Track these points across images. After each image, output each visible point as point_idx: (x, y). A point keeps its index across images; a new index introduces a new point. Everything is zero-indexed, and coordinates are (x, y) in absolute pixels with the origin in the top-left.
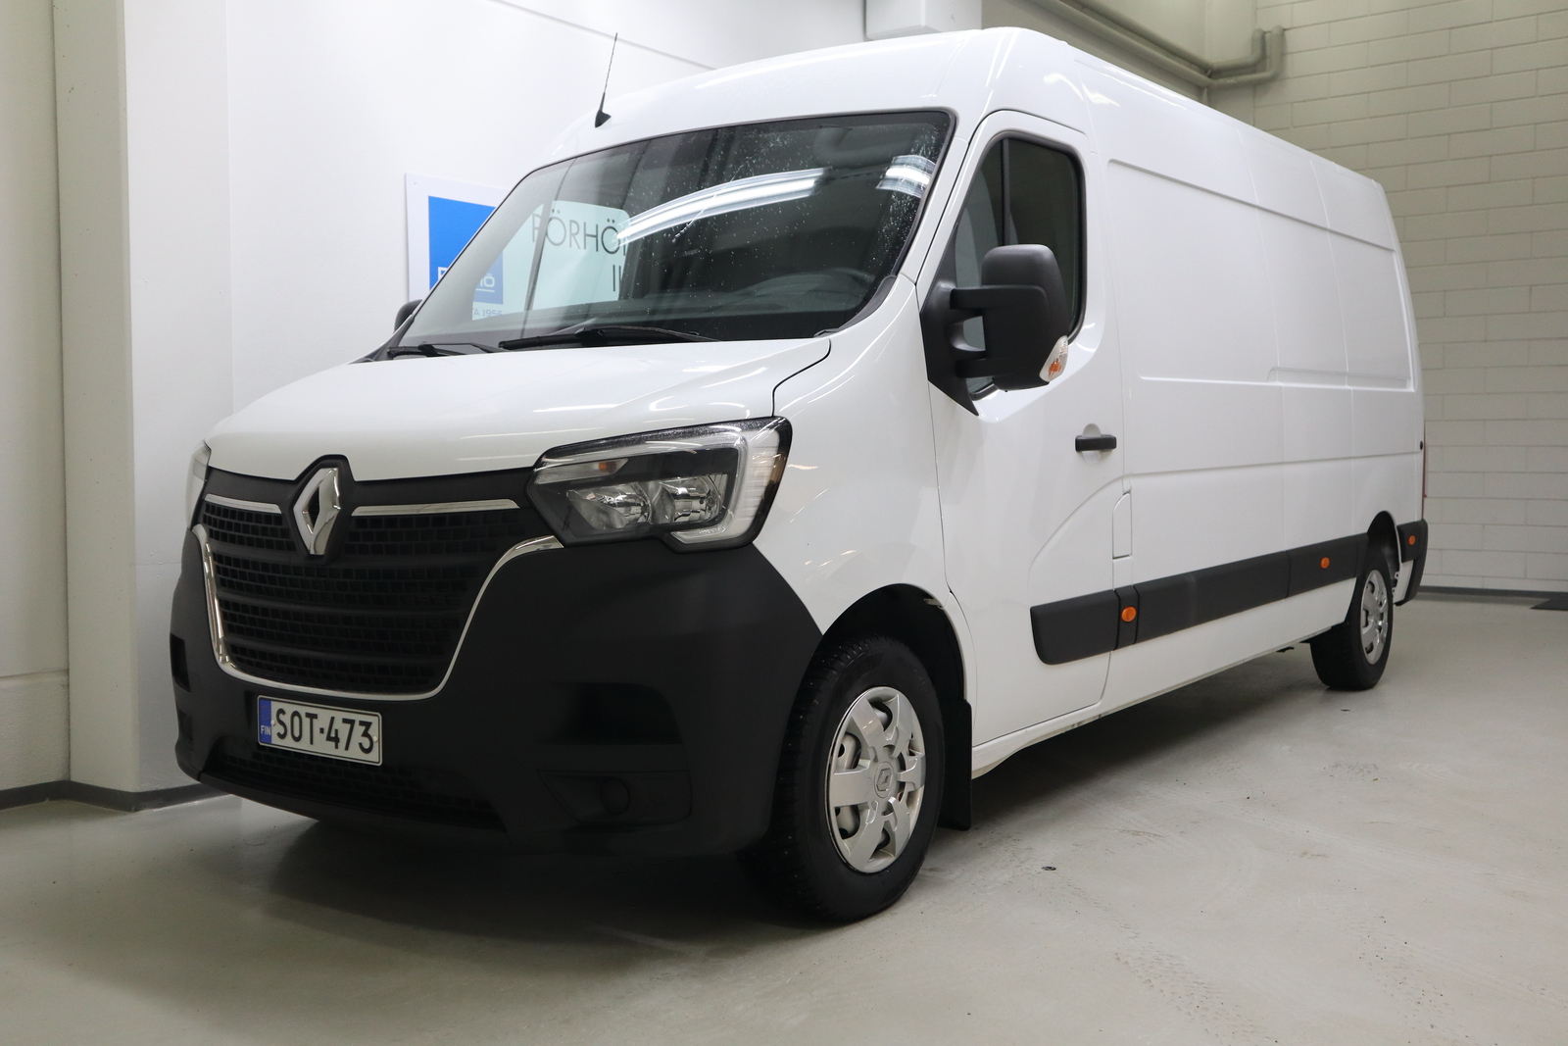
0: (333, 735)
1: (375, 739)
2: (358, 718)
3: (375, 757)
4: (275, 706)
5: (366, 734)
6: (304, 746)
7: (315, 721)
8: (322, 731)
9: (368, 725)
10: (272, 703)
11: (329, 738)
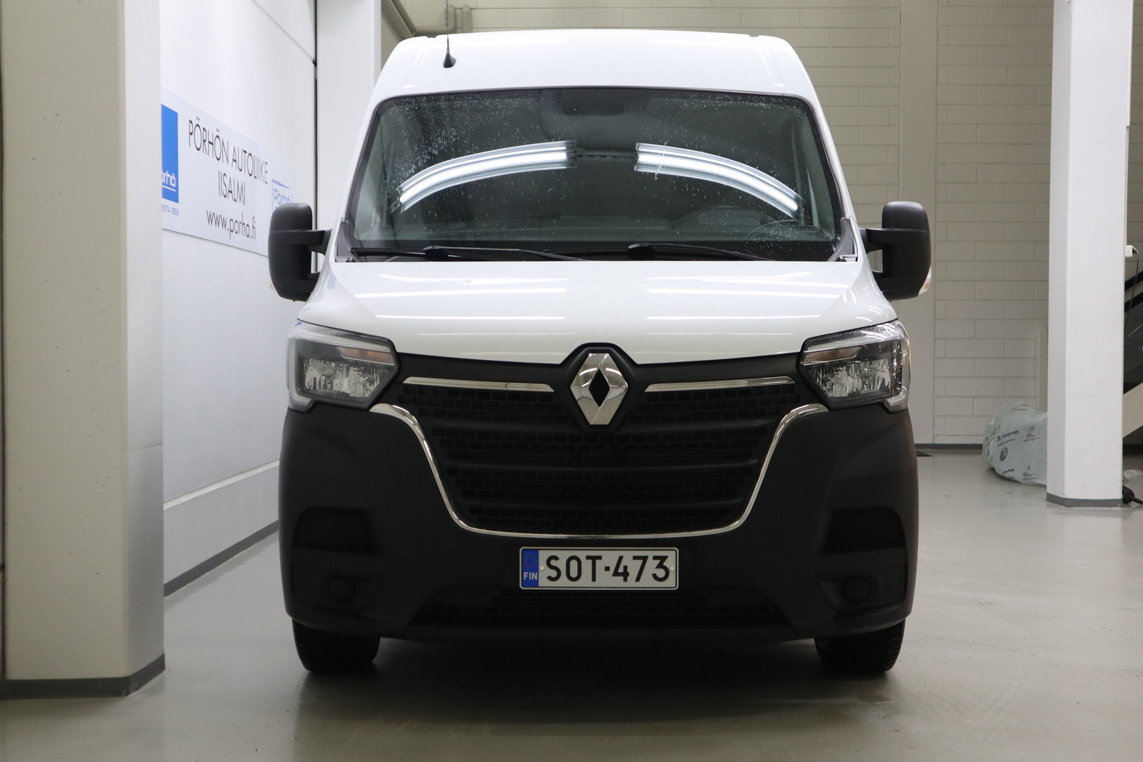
0: (621, 570)
1: (672, 569)
2: (650, 554)
3: (671, 583)
4: (544, 555)
5: (660, 566)
6: (585, 583)
7: (598, 562)
8: (607, 569)
9: (663, 559)
10: (540, 551)
11: (616, 574)
